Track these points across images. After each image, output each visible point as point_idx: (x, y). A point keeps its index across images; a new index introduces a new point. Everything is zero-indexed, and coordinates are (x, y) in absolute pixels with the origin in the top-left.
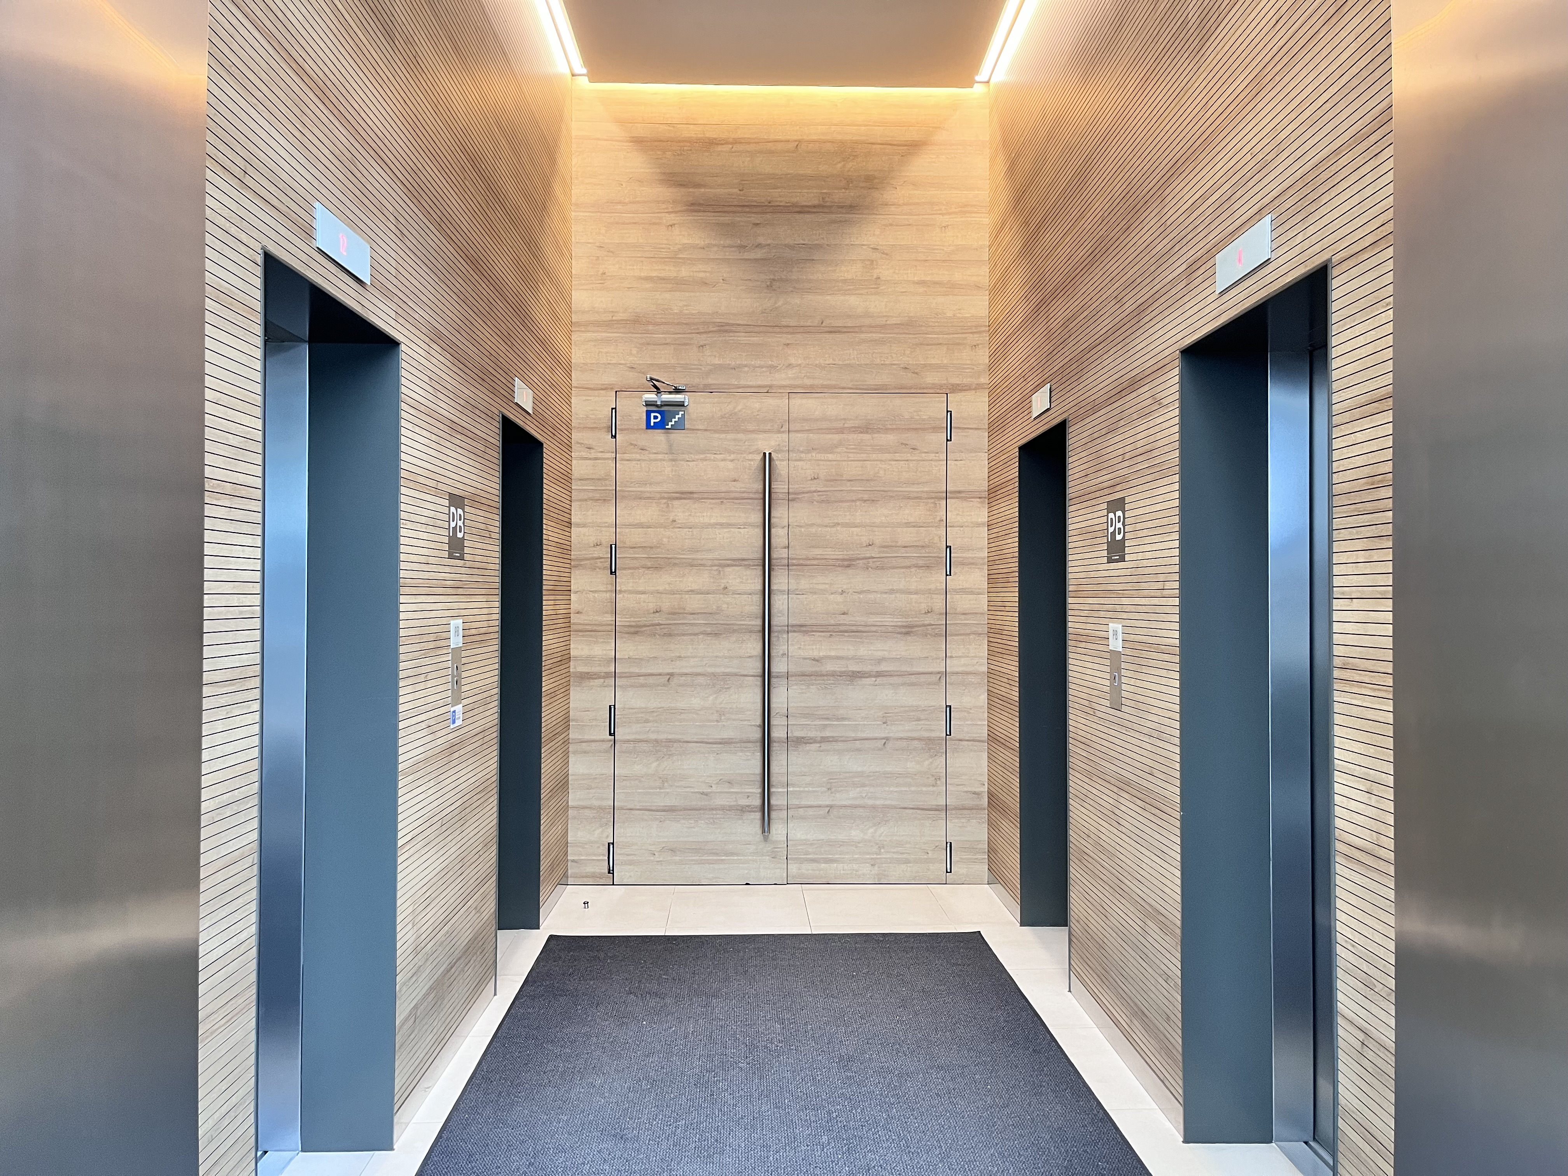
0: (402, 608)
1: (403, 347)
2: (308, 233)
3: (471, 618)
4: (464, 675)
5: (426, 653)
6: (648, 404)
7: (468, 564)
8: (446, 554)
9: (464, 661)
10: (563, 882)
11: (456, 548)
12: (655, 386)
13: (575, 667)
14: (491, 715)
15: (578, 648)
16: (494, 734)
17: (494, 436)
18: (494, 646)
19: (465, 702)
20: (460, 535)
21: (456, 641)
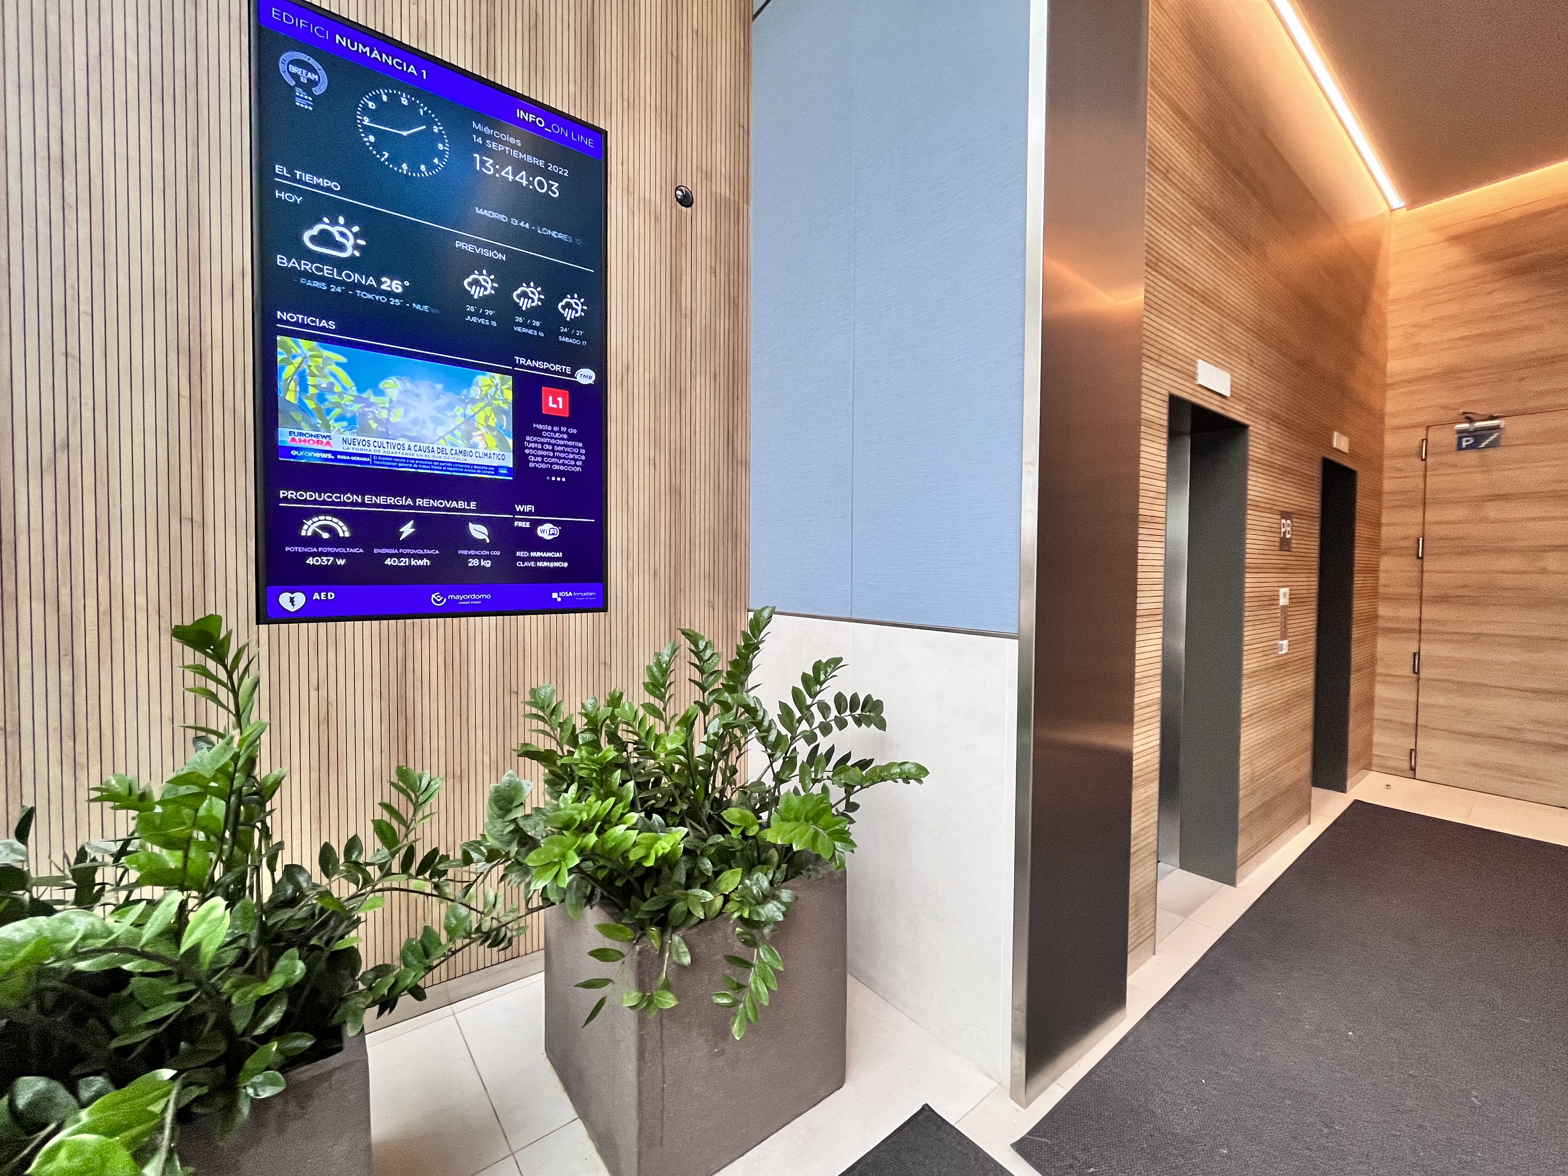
0: (1247, 580)
1: (1251, 428)
2: (1193, 377)
3: (1295, 588)
4: (1289, 622)
5: (1262, 607)
6: (1459, 432)
7: (1294, 554)
8: (1278, 548)
9: (1289, 613)
10: (1368, 767)
11: (1285, 544)
12: (1468, 418)
13: (1381, 623)
14: (1310, 648)
15: (1384, 610)
16: (1311, 662)
17: (1315, 471)
18: (1313, 605)
19: (1290, 639)
20: (1288, 536)
21: (1283, 601)
